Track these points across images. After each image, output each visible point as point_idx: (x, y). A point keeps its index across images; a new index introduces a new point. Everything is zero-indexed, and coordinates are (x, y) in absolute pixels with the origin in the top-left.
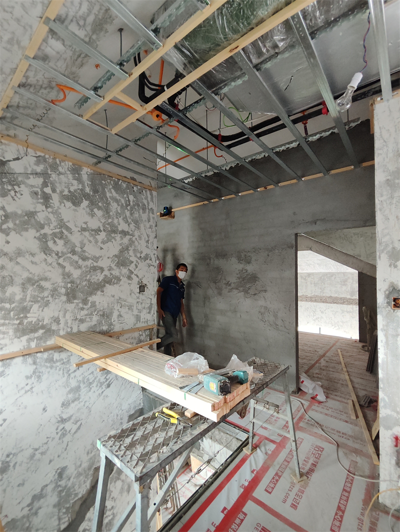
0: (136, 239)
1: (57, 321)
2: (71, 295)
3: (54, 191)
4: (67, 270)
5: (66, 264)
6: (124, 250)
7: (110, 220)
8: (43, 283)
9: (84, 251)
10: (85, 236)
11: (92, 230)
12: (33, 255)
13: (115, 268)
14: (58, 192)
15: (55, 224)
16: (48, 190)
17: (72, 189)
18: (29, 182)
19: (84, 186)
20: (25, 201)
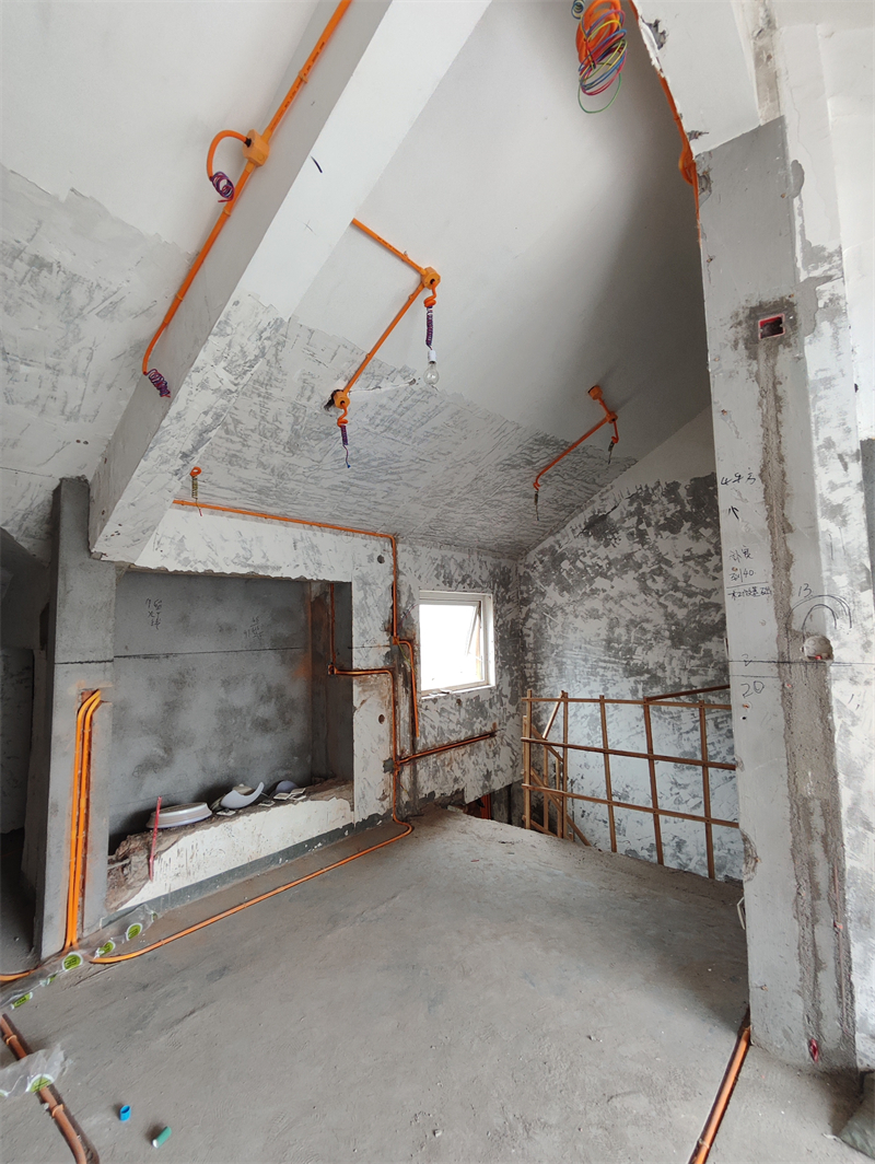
1: (662, 667)
2: (677, 640)
4: (669, 610)
5: (666, 603)
8: (645, 625)
9: (691, 586)
10: (690, 567)
11: (699, 557)
12: (633, 596)
14: (653, 524)
15: (653, 560)
16: (643, 527)
17: (668, 515)
18: (626, 525)
19: (683, 506)
20: (623, 545)
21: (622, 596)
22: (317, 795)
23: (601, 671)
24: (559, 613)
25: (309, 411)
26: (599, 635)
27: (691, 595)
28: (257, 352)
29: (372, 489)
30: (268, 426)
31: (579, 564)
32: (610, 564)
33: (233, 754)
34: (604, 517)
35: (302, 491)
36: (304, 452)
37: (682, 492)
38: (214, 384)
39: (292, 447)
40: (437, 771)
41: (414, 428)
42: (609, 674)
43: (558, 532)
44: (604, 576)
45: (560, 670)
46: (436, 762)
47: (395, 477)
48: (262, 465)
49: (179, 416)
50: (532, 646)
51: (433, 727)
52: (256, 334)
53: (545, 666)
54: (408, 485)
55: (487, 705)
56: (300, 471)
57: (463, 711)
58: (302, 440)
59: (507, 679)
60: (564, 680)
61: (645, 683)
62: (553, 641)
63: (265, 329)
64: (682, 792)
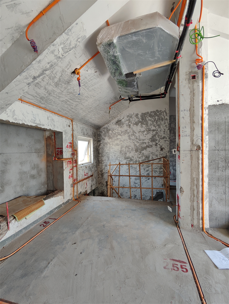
0: (159, 132)
1: (133, 157)
2: (136, 151)
3: (131, 123)
4: (135, 144)
5: (134, 142)
6: (154, 136)
7: (148, 127)
8: (129, 147)
9: (140, 138)
10: (140, 134)
11: (142, 132)
12: (127, 140)
13: (150, 142)
15: (132, 132)
16: (130, 123)
17: (136, 121)
18: (126, 123)
19: (139, 119)
20: (125, 128)
21: (124, 140)
22: (55, 195)
23: (119, 158)
24: (108, 144)
25: (66, 73)
26: (118, 150)
27: (140, 140)
28: (74, 46)
29: (73, 104)
30: (53, 75)
31: (114, 132)
32: (122, 132)
33: (24, 187)
34: (120, 120)
35: (54, 100)
36: (60, 87)
37: (139, 116)
38: (56, 53)
39: (57, 85)
40: (82, 186)
41: (90, 87)
42: (120, 159)
43: (109, 123)
44: (120, 135)
45: (108, 159)
46: (81, 184)
47: (80, 101)
48: (45, 89)
49: (40, 62)
50: (101, 153)
51: (81, 174)
52: (77, 39)
53: (104, 158)
54: (82, 104)
55: (91, 168)
56: (56, 93)
57: (87, 170)
58: (60, 83)
59: (95, 161)
60: (109, 161)
61: (129, 161)
62: (107, 151)
63: (80, 38)
64: (136, 185)
